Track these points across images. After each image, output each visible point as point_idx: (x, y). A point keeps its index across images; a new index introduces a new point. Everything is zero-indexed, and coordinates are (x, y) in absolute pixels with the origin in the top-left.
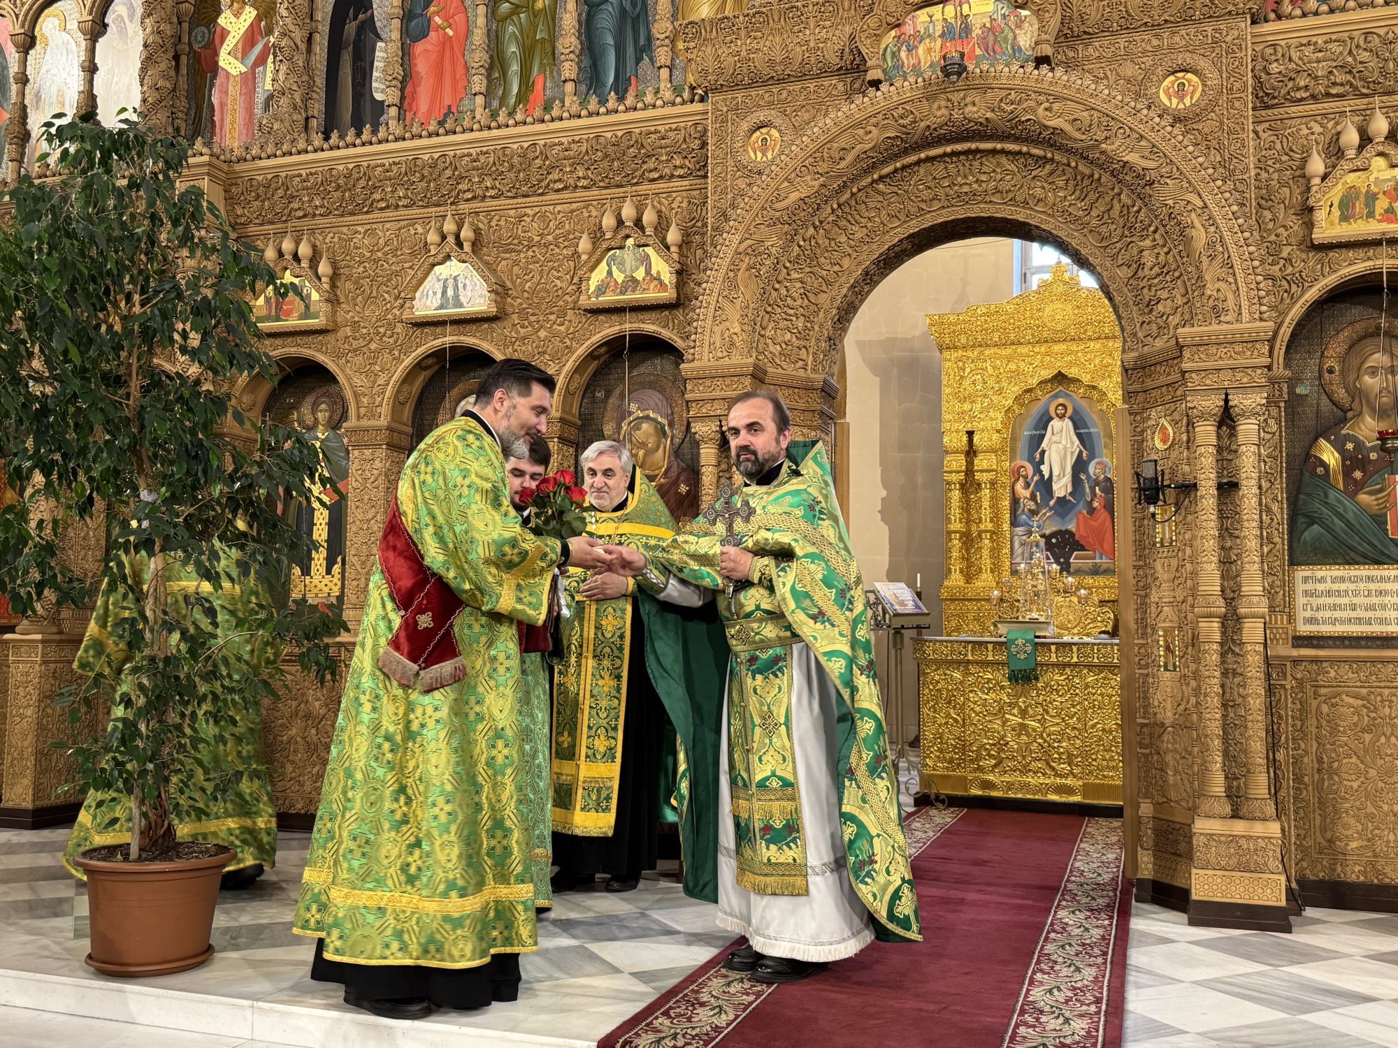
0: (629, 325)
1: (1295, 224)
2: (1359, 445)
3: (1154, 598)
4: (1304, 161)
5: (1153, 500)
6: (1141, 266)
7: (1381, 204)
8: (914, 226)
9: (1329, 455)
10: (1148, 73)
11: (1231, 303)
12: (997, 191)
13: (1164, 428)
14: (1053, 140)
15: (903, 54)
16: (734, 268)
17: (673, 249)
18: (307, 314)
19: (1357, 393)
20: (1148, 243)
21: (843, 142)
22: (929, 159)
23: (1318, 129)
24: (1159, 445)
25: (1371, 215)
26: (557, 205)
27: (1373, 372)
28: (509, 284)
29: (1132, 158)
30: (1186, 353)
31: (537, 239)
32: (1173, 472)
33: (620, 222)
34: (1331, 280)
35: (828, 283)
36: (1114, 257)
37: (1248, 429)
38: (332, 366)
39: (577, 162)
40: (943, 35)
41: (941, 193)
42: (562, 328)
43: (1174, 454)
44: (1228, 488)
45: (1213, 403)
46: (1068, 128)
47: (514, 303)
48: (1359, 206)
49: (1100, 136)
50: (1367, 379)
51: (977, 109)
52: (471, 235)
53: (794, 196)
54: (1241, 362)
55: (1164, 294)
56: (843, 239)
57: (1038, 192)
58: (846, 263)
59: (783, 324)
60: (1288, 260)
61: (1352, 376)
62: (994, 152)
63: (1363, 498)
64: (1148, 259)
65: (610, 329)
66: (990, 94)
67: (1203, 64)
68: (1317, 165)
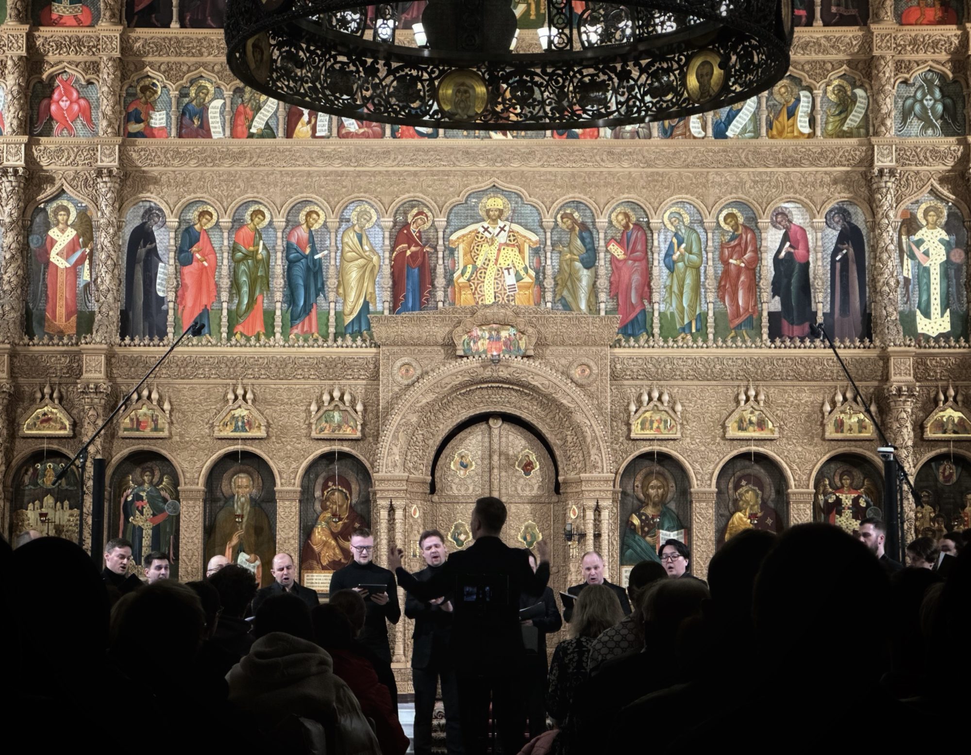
0: (336, 447)
1: (625, 428)
2: (647, 517)
3: (569, 579)
4: (629, 404)
5: (570, 540)
6: (566, 441)
7: (655, 425)
8: (472, 413)
9: (636, 521)
10: (571, 364)
11: (600, 464)
12: (508, 402)
13: (574, 510)
14: (534, 389)
15: (472, 344)
16: (397, 431)
17: (360, 413)
18: (156, 429)
19: (647, 496)
20: (569, 433)
21: (447, 380)
22: (481, 388)
23: (633, 390)
24: (573, 517)
25: (652, 428)
26: (299, 384)
27: (653, 488)
28: (271, 422)
29: (564, 402)
30: (583, 483)
31: (286, 400)
32: (577, 528)
33: (332, 399)
34: (637, 453)
35: (433, 435)
36: (556, 435)
37: (605, 514)
38: (169, 456)
39: (311, 367)
40: (489, 338)
41: (484, 400)
42: (299, 446)
43: (578, 521)
44: (597, 536)
45: (593, 504)
46: (540, 386)
47: (273, 431)
48: (648, 424)
49: (553, 391)
50: (650, 490)
51: (504, 373)
52: (252, 397)
53: (424, 401)
54: (603, 488)
55: (574, 454)
56: (441, 417)
57: (526, 405)
58: (441, 426)
59: (414, 454)
60: (622, 443)
61: (645, 489)
62: (508, 388)
63: (648, 539)
64: (569, 439)
65: (325, 448)
66: (509, 369)
67: (592, 364)
68: (633, 408)
